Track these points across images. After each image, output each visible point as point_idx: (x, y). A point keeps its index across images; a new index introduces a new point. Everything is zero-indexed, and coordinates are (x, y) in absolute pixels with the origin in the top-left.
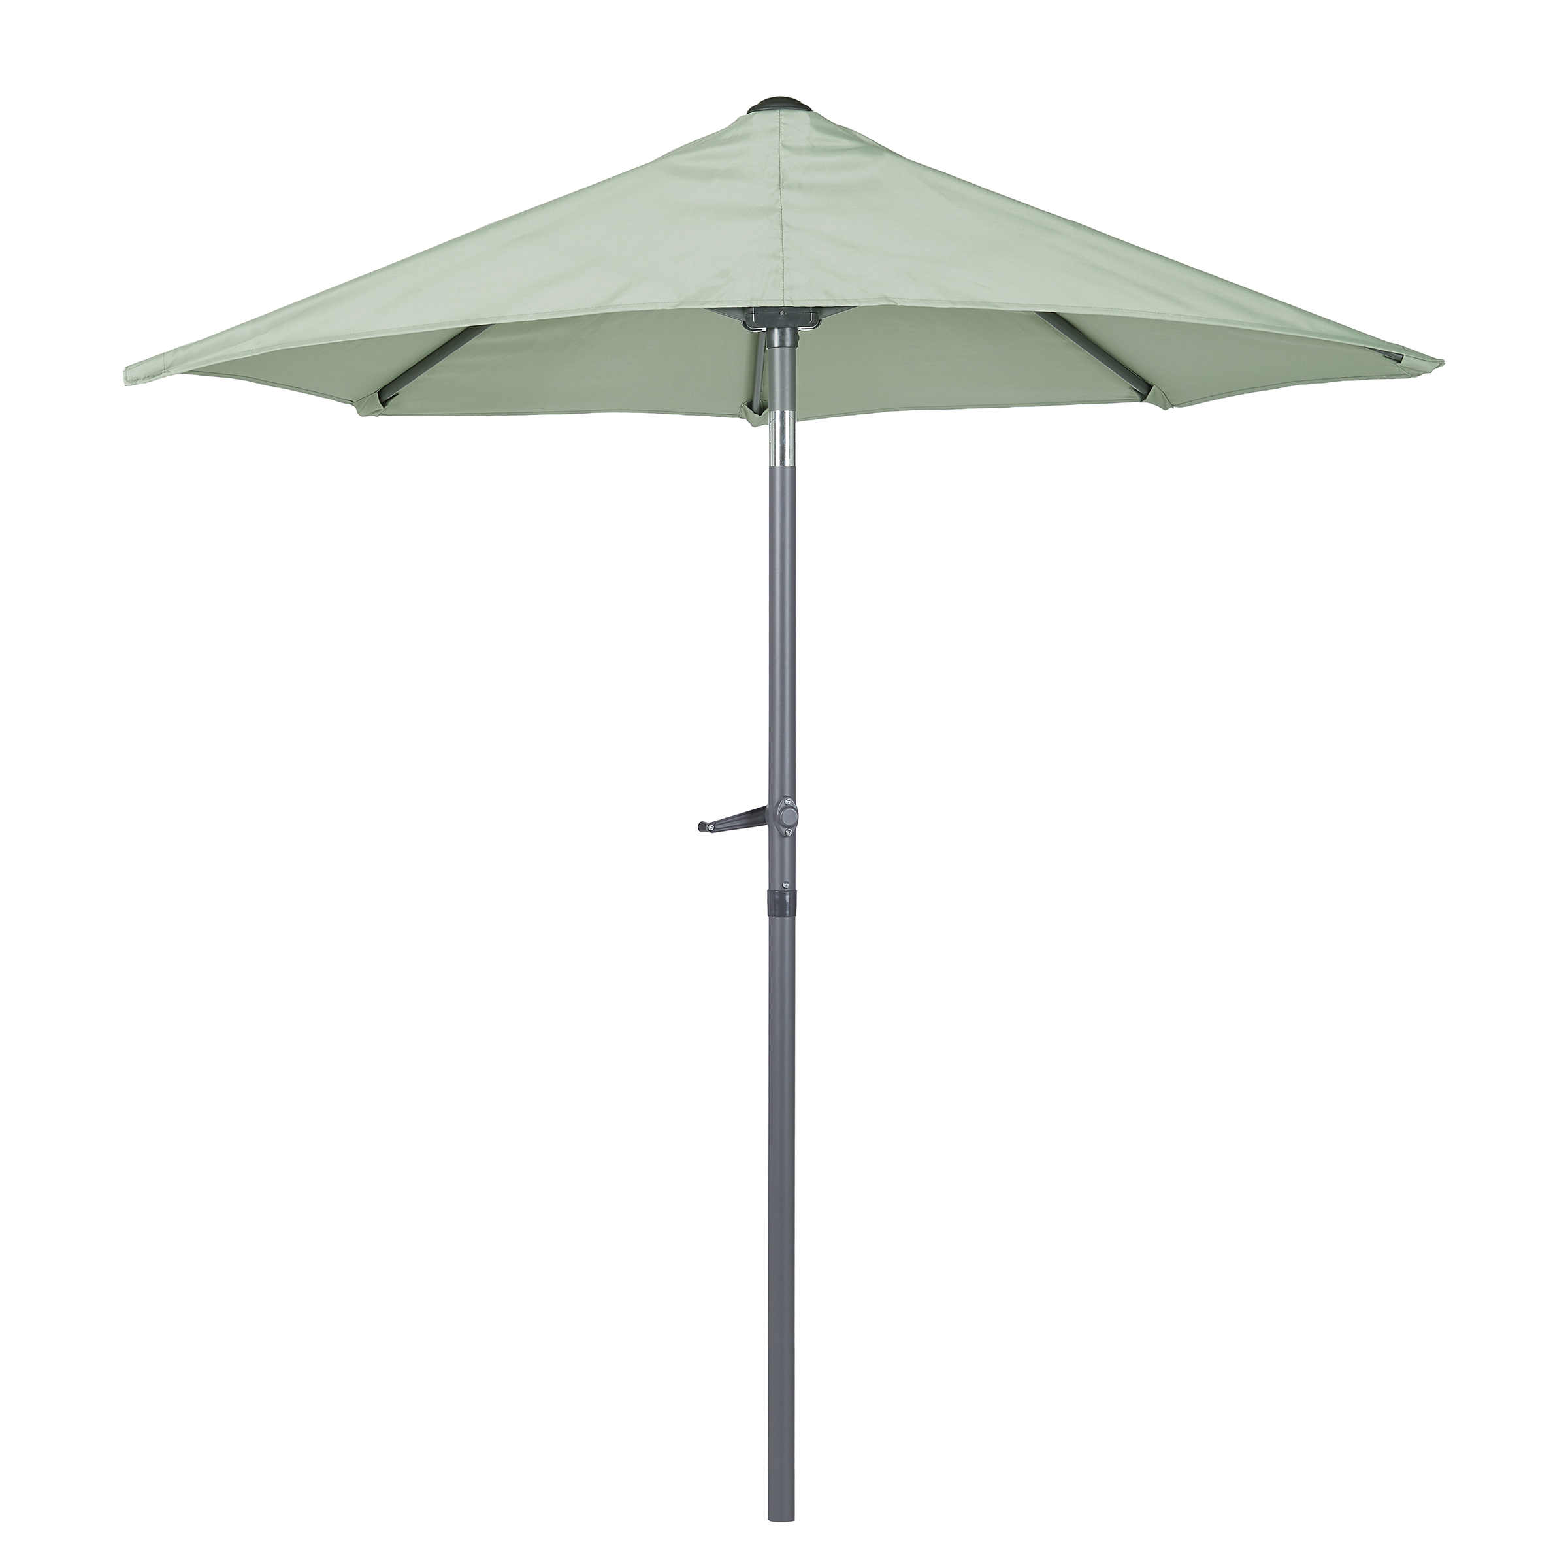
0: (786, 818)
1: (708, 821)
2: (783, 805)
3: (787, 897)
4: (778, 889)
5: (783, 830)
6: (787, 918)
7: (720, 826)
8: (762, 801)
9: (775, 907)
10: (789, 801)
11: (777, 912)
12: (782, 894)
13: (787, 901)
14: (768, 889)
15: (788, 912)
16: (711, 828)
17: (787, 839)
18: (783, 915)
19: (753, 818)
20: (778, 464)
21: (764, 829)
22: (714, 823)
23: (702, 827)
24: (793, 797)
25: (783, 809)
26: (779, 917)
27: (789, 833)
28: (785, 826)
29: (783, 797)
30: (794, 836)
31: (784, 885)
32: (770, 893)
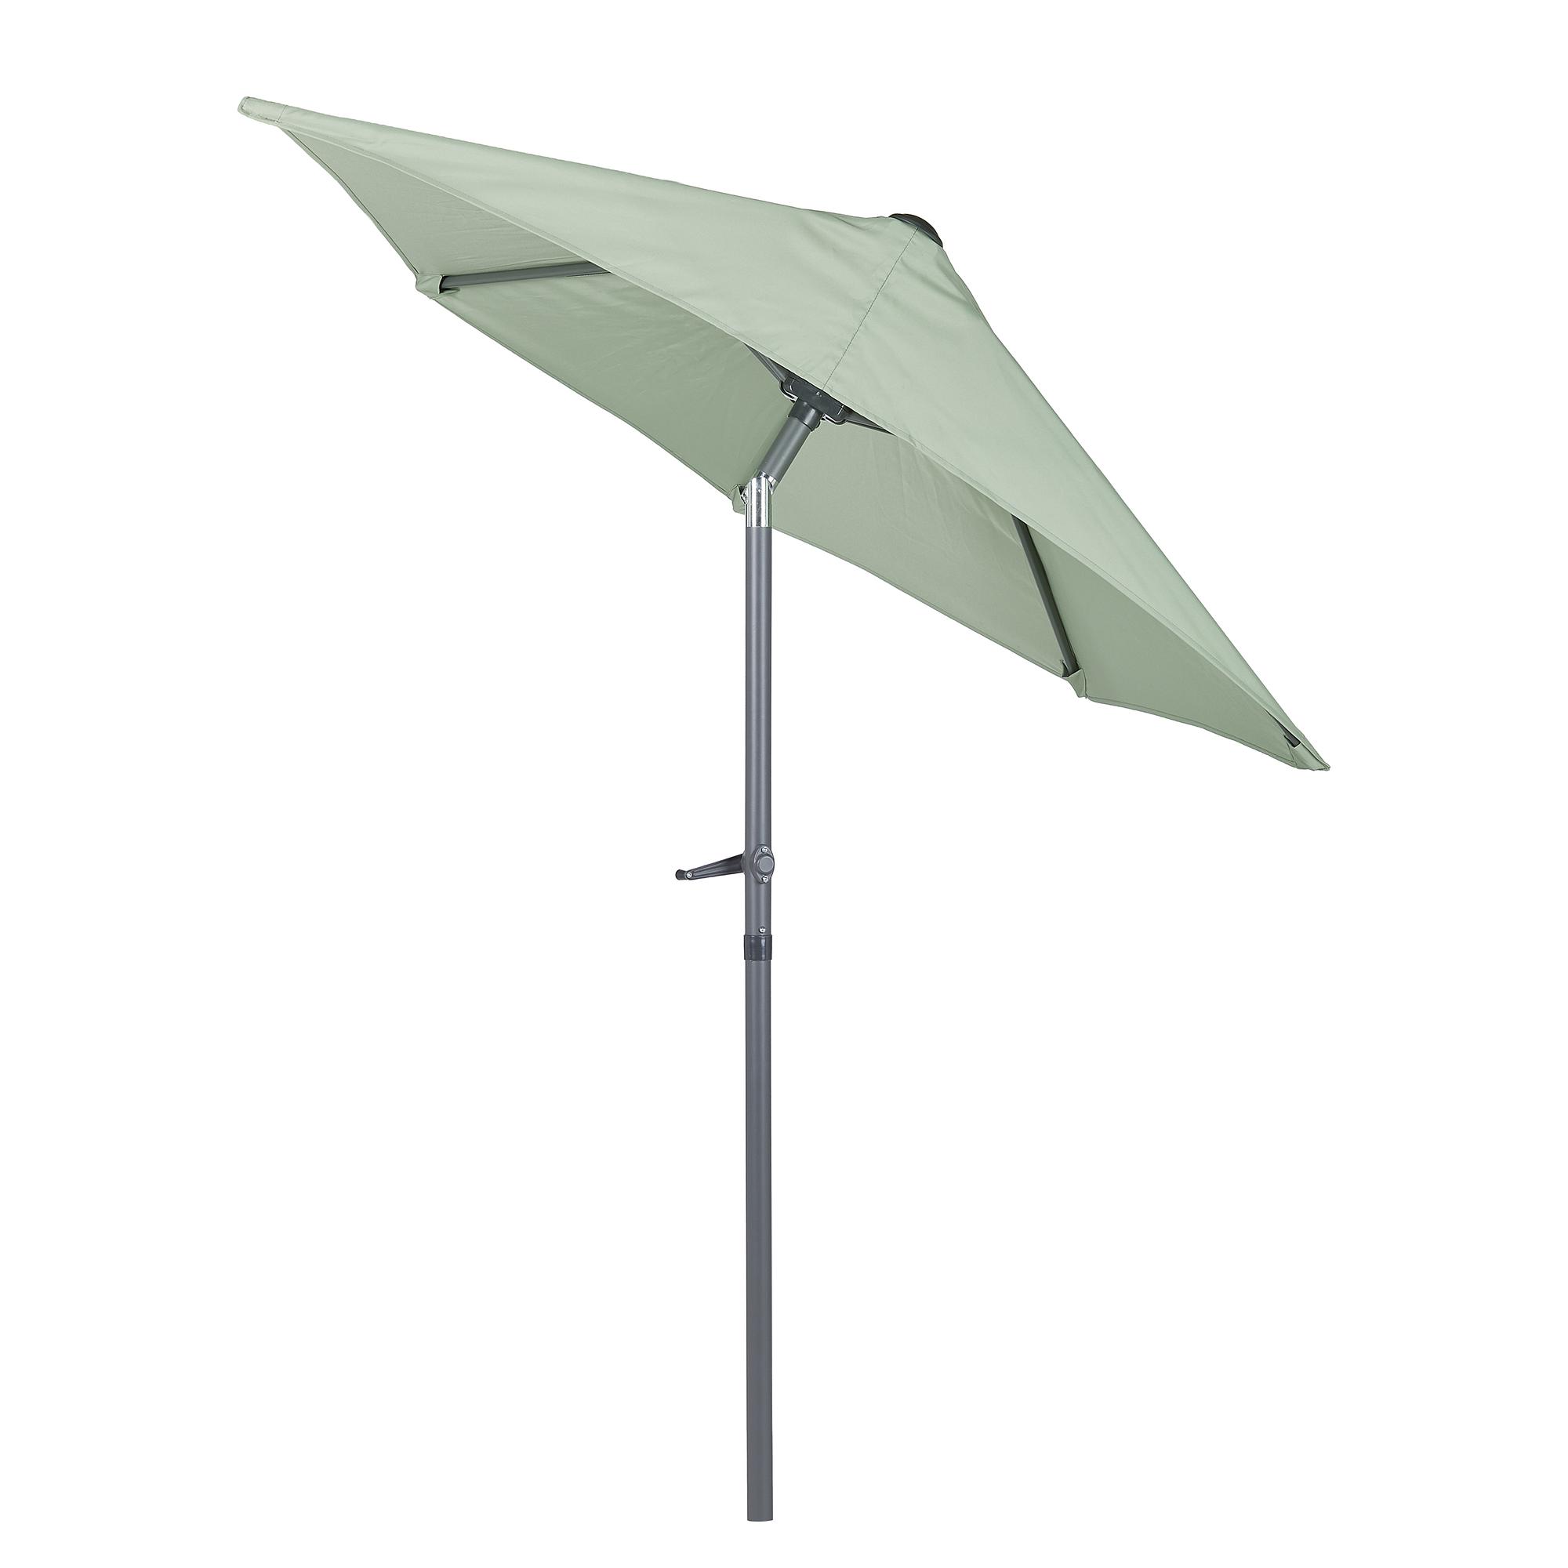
0: (763, 865)
1: (686, 869)
2: (760, 853)
3: (763, 941)
4: (754, 933)
5: (760, 877)
6: (763, 962)
7: (699, 873)
8: (738, 848)
9: (751, 951)
10: (765, 849)
11: (754, 957)
12: (758, 938)
13: (763, 945)
14: (744, 934)
15: (763, 956)
16: (689, 875)
17: (763, 885)
18: (759, 958)
19: (730, 866)
20: (754, 525)
21: (740, 878)
22: (692, 871)
23: (680, 875)
24: (770, 846)
25: (760, 857)
26: (755, 960)
27: (766, 880)
28: (762, 873)
29: (759, 846)
30: (770, 882)
31: (761, 930)
32: (747, 937)
